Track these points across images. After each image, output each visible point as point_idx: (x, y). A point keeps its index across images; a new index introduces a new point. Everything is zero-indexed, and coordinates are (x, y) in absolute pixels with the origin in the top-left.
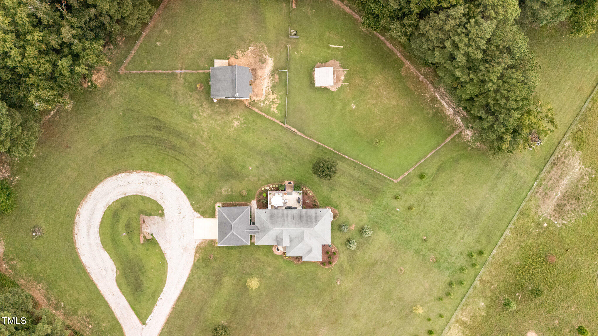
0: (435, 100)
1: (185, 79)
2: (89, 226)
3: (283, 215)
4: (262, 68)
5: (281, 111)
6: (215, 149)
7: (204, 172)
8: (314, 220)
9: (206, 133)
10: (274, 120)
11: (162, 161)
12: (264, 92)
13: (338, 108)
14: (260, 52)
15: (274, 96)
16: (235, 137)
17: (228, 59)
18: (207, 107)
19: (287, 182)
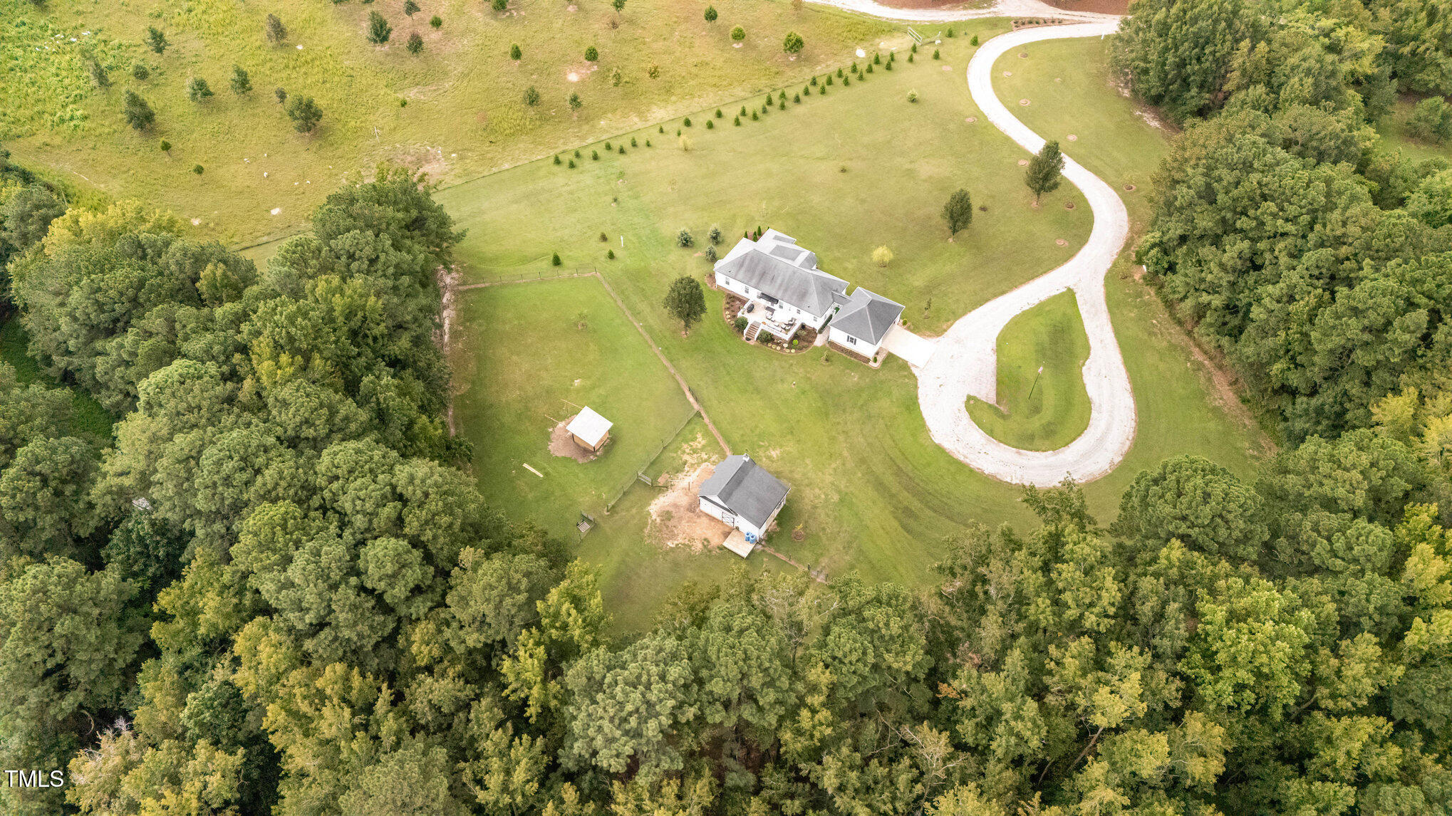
0: (455, 335)
1: (817, 561)
2: (1101, 440)
3: (786, 290)
4: (676, 506)
5: (691, 432)
6: (833, 439)
7: (869, 417)
8: (747, 262)
9: (834, 465)
10: (711, 426)
11: (929, 464)
12: (699, 471)
13: (602, 391)
14: (660, 531)
15: (686, 457)
16: (789, 437)
17: (722, 548)
18: (806, 500)
19: (752, 342)
